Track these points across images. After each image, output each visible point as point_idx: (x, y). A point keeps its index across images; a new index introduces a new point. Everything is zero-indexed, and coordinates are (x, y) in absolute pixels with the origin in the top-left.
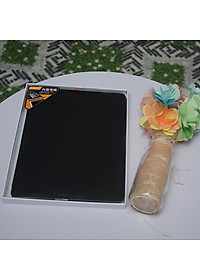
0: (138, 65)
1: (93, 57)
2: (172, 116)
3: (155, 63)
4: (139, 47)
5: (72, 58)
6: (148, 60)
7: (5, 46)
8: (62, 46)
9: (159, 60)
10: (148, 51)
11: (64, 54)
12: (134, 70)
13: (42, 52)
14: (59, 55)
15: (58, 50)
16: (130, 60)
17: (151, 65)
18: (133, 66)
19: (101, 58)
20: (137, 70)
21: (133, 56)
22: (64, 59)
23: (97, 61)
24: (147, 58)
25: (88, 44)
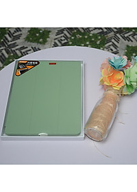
0: (115, 46)
1: (85, 40)
2: (119, 76)
3: (128, 46)
4: (118, 35)
5: (72, 40)
6: (123, 44)
7: (29, 31)
8: (65, 32)
9: (130, 44)
10: (124, 38)
11: (66, 38)
12: (112, 50)
13: (52, 36)
14: (63, 38)
15: (63, 35)
16: (110, 43)
17: (124, 47)
18: (112, 47)
19: (91, 41)
20: (115, 50)
21: (113, 40)
22: (66, 41)
23: (88, 43)
24: (122, 42)
25: (83, 31)
